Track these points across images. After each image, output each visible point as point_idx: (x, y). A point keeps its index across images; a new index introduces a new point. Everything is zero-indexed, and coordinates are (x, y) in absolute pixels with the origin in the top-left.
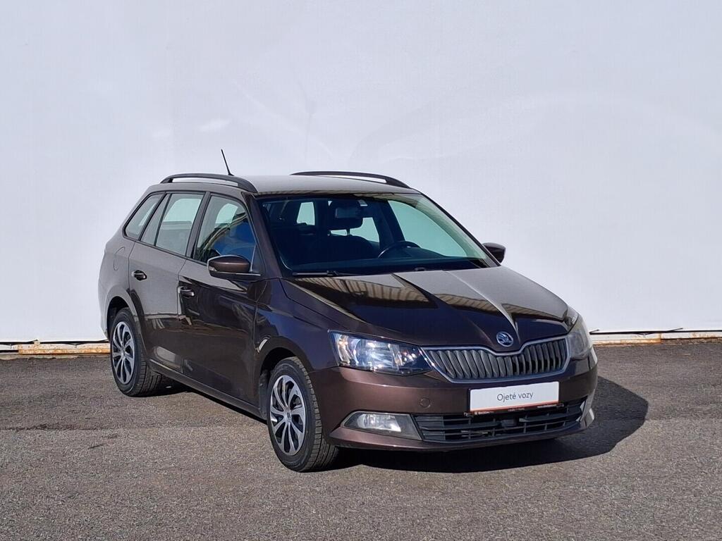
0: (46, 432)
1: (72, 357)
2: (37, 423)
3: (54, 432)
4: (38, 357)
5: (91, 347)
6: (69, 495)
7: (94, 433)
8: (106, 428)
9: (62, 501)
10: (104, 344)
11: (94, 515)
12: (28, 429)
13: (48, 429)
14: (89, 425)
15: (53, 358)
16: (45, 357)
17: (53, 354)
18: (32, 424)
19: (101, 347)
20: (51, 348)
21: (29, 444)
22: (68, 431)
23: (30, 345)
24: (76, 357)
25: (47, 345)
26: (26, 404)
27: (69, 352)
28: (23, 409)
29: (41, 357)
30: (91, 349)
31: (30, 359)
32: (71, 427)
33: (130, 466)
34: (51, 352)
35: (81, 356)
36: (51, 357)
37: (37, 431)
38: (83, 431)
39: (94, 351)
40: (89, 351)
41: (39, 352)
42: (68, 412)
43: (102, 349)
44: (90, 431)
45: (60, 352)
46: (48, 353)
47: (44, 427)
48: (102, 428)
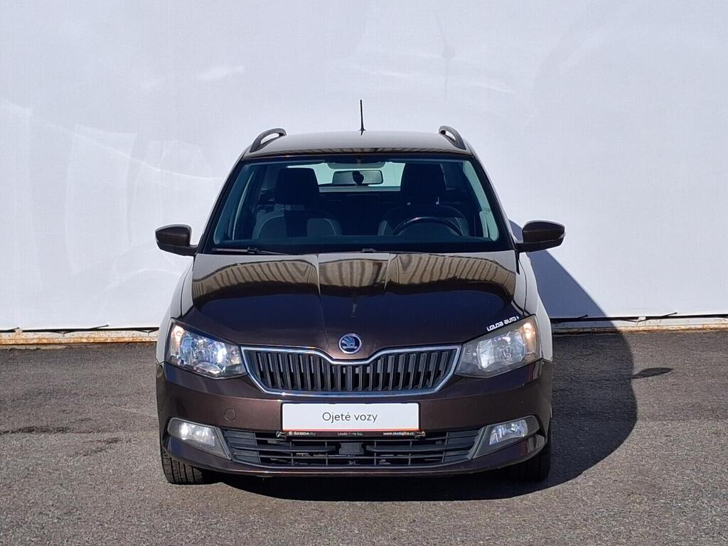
0: (34, 436)
1: (59, 347)
2: (23, 425)
3: (43, 435)
4: (20, 347)
5: (81, 335)
6: (65, 511)
7: (91, 437)
8: (104, 431)
9: (58, 518)
10: (96, 332)
11: (96, 536)
12: (13, 432)
13: (37, 432)
14: (84, 428)
15: (38, 349)
16: (28, 347)
17: (38, 344)
18: (17, 426)
19: (93, 336)
20: (36, 336)
21: (15, 451)
22: (60, 435)
23: (10, 334)
24: (64, 347)
25: (30, 333)
26: (9, 403)
27: (56, 341)
28: (6, 409)
29: (24, 347)
30: (81, 338)
31: (11, 350)
32: (63, 430)
33: (134, 476)
34: (35, 341)
35: (69, 346)
36: (35, 347)
37: (23, 435)
38: (78, 435)
39: (85, 341)
40: (79, 340)
41: (21, 342)
42: (59, 412)
43: (94, 338)
44: (85, 435)
45: (45, 341)
46: (32, 342)
47: (30, 430)
48: (99, 431)
